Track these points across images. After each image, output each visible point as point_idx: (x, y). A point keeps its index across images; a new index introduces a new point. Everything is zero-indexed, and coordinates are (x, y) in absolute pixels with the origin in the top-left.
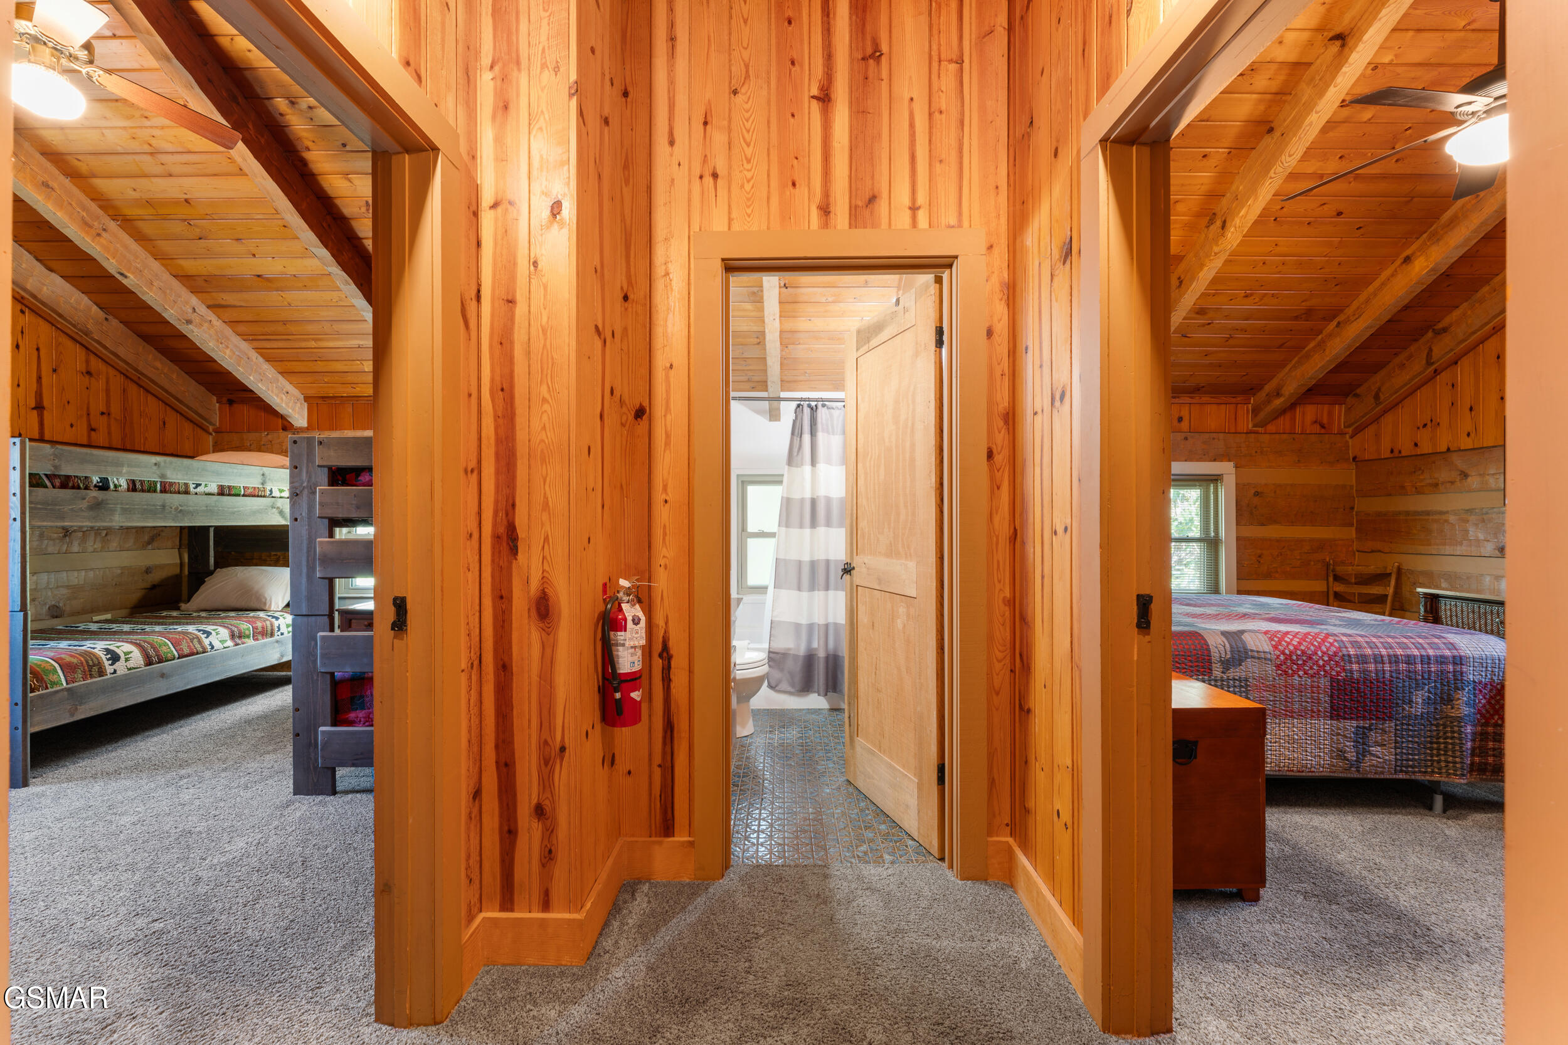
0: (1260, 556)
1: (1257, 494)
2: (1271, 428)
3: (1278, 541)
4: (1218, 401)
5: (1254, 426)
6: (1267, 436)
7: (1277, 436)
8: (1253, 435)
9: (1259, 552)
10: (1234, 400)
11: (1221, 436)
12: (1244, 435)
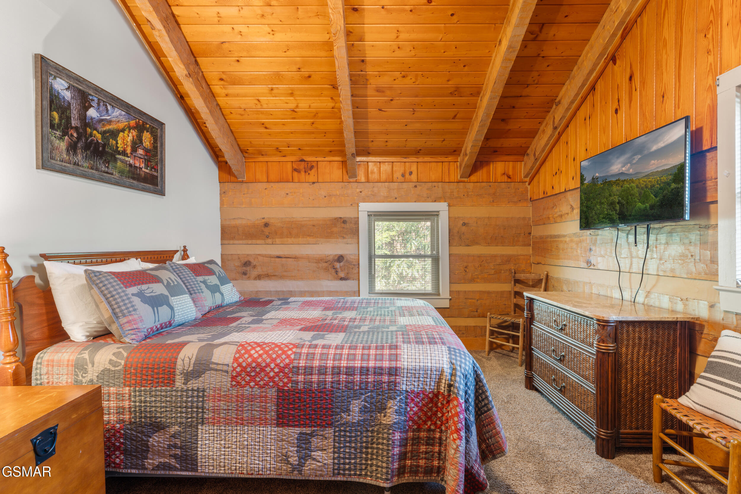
0: (466, 267)
1: (464, 224)
2: (473, 178)
3: (479, 256)
4: (436, 160)
5: (460, 178)
6: (472, 184)
7: (478, 184)
8: (462, 184)
9: (465, 264)
10: (446, 159)
11: (440, 184)
12: (456, 184)
